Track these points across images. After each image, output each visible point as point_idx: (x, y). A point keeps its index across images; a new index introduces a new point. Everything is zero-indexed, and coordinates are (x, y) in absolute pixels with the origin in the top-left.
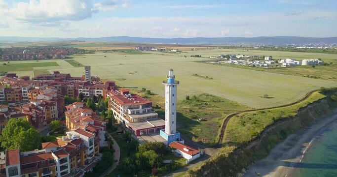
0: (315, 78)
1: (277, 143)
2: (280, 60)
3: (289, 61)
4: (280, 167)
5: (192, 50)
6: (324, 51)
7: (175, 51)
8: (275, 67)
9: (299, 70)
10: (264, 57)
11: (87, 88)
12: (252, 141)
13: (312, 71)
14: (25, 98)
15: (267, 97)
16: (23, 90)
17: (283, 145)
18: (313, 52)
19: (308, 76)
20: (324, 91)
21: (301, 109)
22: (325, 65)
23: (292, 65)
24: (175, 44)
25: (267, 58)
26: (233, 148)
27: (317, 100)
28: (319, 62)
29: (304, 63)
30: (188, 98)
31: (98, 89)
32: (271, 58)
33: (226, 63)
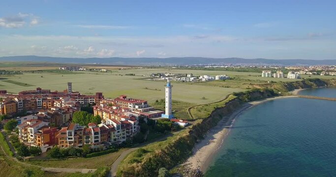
0: (228, 87)
1: (219, 120)
2: (200, 76)
3: (206, 77)
4: (224, 129)
5: (120, 69)
6: (227, 69)
7: (105, 70)
8: (197, 81)
9: (215, 83)
10: (187, 75)
11: (82, 98)
12: (209, 117)
13: (224, 83)
14: (39, 106)
15: (204, 98)
16: (37, 101)
17: (222, 121)
18: (219, 70)
19: (223, 87)
20: (235, 94)
21: (226, 103)
22: (231, 79)
23: (209, 80)
24: (95, 63)
25: (189, 76)
26: (201, 120)
27: (233, 99)
28: (227, 77)
29: (217, 78)
30: (157, 101)
31: (91, 98)
32: (192, 76)
33: (160, 79)
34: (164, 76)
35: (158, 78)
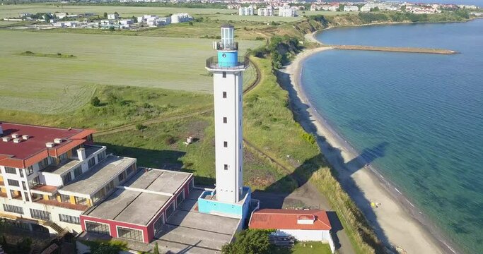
3: (149, 18)
10: (106, 15)
22: (198, 21)
25: (111, 17)
28: (190, 18)
29: (174, 19)
32: (118, 18)
33: (49, 27)
34: (57, 19)
35: (44, 23)
